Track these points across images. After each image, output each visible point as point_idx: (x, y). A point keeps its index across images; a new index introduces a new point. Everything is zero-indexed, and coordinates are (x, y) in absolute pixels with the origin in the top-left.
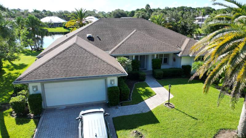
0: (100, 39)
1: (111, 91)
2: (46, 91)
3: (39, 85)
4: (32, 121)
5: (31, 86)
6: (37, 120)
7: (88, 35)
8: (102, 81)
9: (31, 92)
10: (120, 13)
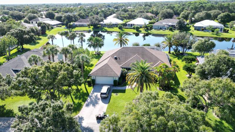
0: (119, 59)
1: (115, 81)
2: (96, 78)
3: (94, 77)
4: (92, 87)
5: (92, 77)
6: (93, 86)
7: (115, 56)
8: (112, 78)
9: (92, 79)
10: (167, 12)
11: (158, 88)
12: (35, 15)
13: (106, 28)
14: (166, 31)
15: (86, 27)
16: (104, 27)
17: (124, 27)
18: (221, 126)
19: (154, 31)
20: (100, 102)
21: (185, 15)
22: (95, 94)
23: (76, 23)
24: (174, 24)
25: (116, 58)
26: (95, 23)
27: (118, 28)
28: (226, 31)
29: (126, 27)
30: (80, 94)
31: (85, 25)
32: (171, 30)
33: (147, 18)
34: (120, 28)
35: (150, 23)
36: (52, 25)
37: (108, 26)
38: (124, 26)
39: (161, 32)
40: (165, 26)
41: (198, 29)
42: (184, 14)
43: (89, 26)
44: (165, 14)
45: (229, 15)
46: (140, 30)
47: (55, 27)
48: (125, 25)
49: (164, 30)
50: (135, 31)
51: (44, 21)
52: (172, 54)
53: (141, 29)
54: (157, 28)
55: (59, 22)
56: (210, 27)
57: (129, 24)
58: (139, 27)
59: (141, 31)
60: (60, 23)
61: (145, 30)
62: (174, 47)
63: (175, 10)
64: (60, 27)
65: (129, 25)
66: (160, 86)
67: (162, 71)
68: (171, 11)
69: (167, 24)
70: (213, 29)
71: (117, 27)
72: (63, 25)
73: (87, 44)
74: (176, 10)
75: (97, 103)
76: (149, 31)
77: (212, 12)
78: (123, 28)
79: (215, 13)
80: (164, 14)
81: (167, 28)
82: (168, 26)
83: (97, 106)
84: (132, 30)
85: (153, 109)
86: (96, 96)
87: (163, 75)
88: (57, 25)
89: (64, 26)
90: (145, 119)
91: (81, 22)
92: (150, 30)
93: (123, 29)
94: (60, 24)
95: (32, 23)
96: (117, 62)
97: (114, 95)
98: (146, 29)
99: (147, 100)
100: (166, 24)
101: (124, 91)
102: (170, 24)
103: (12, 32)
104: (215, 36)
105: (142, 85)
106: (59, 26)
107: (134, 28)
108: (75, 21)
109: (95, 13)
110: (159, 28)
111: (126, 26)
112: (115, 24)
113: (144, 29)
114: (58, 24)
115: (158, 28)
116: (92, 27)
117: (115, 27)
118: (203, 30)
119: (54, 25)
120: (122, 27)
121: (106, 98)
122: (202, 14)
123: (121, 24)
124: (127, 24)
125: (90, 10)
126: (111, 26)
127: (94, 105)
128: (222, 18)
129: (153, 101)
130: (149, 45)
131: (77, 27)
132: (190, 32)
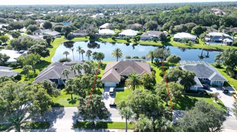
0: (118, 70)
2: (105, 83)
5: (102, 82)
6: (103, 88)
8: (115, 82)
10: (152, 24)
11: (143, 88)
13: (101, 39)
14: (151, 42)
15: (83, 37)
19: (141, 42)
20: (110, 97)
22: (106, 93)
23: (74, 34)
24: (157, 36)
25: (116, 69)
27: (111, 39)
28: (197, 42)
29: (118, 38)
32: (155, 41)
33: (135, 29)
34: (113, 39)
35: (138, 34)
37: (102, 36)
39: (147, 42)
40: (151, 38)
41: (176, 40)
42: (166, 26)
43: (85, 36)
45: (201, 28)
48: (117, 35)
49: (149, 41)
50: (126, 42)
52: (154, 64)
53: (131, 40)
55: (58, 32)
56: (185, 39)
61: (134, 41)
62: (155, 58)
65: (120, 35)
66: (145, 87)
67: (146, 78)
68: (156, 23)
69: (152, 36)
70: (187, 41)
71: (110, 37)
72: (62, 35)
75: (108, 98)
77: (188, 25)
79: (191, 25)
80: (150, 25)
82: (153, 38)
83: (108, 99)
84: (123, 40)
85: (140, 96)
86: (107, 94)
87: (146, 80)
88: (57, 36)
89: (63, 37)
90: (137, 100)
91: (78, 32)
92: (138, 41)
93: (116, 39)
94: (59, 35)
95: (35, 34)
96: (117, 72)
97: (117, 93)
99: (137, 93)
101: (123, 91)
102: (154, 36)
104: (188, 46)
105: (134, 86)
106: (59, 37)
107: (125, 39)
112: (109, 35)
113: (133, 39)
115: (145, 39)
116: (89, 37)
118: (180, 41)
119: (54, 36)
120: (115, 37)
121: (113, 95)
122: (180, 27)
125: (84, 20)
126: (105, 36)
127: (106, 99)
128: (195, 30)
129: (140, 93)
130: (138, 58)
131: (76, 37)
132: (170, 42)
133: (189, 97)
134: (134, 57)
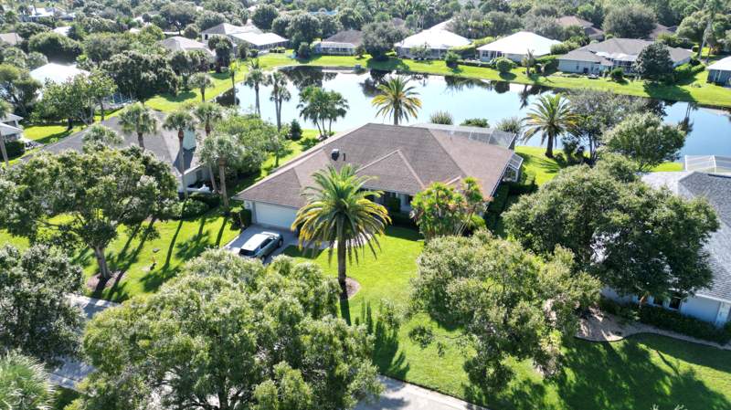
2: (256, 209)
3: (251, 204)
4: (239, 230)
5: (245, 202)
6: (243, 230)
7: (335, 150)
9: (246, 208)
10: (631, 16)
12: (221, 15)
13: (408, 62)
14: (602, 79)
15: (352, 55)
16: (405, 58)
17: (468, 61)
18: (531, 400)
19: (557, 79)
21: (696, 29)
23: (325, 44)
24: (630, 58)
25: (335, 156)
26: (375, 45)
27: (444, 63)
29: (473, 61)
30: (197, 246)
31: (351, 49)
32: (618, 77)
34: (451, 63)
35: (556, 51)
36: (255, 47)
37: (416, 54)
38: (464, 59)
39: (580, 83)
40: (602, 64)
41: (721, 79)
42: (691, 24)
43: (360, 52)
44: (621, 22)
46: (512, 71)
47: (265, 51)
48: (469, 54)
49: (593, 76)
50: (497, 76)
51: (238, 33)
52: (555, 159)
53: (516, 71)
54: (573, 67)
55: (280, 38)
57: (487, 52)
58: (510, 62)
59: (514, 76)
60: (283, 40)
61: (530, 75)
63: (673, 8)
64: (280, 52)
65: (485, 53)
69: (611, 57)
71: (443, 58)
72: (288, 46)
73: (298, 107)
74: (676, 8)
76: (542, 79)
78: (462, 64)
80: (619, 22)
81: (606, 70)
82: (611, 64)
84: (489, 70)
88: (273, 48)
89: (291, 52)
91: (341, 40)
92: (546, 75)
93: (460, 67)
94: (279, 44)
95: (206, 37)
98: (532, 69)
100: (608, 56)
102: (622, 57)
103: (114, 62)
106: (275, 52)
107: (493, 67)
108: (324, 37)
109: (400, 14)
110: (581, 69)
111: (473, 57)
112: (442, 51)
113: (525, 69)
114: (275, 45)
115: (578, 67)
116: (369, 57)
117: (438, 59)
119: (262, 47)
120: (457, 59)
123: (456, 52)
124: (478, 52)
126: (425, 55)
131: (327, 54)
132: (687, 88)
133: (655, 357)
134: (468, 123)
